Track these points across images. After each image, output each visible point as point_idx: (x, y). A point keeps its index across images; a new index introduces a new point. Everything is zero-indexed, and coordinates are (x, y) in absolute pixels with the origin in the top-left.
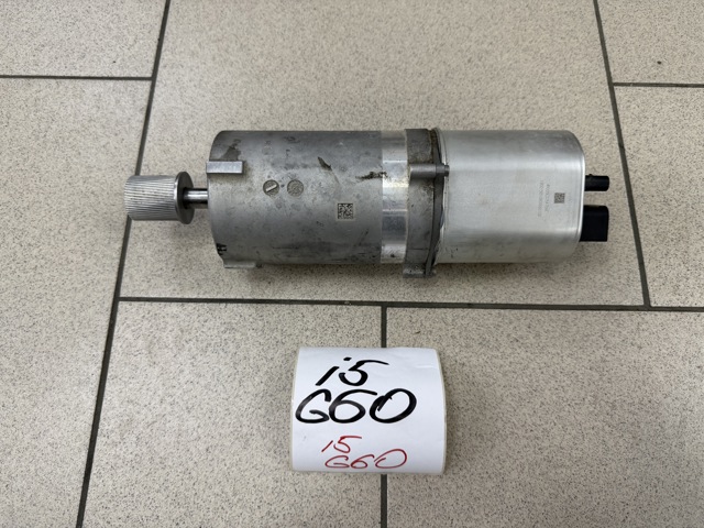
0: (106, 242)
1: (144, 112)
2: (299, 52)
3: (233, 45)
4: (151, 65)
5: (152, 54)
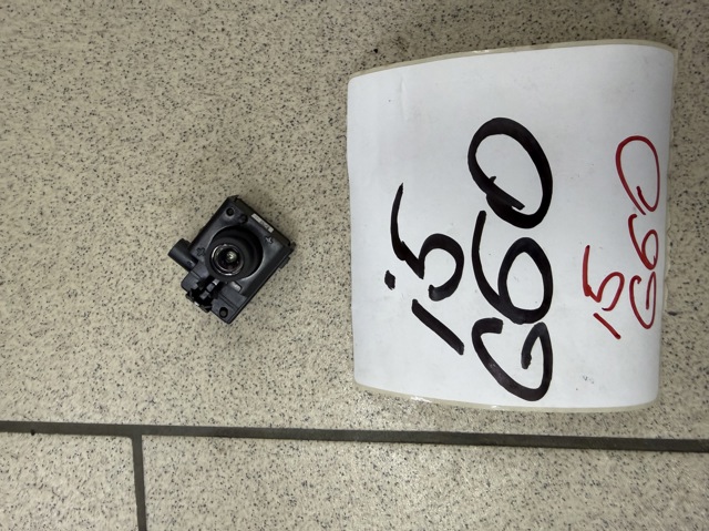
0: (596, 491)
1: (227, 442)
2: (37, 87)
3: (32, 253)
4: (101, 442)
5: (71, 443)
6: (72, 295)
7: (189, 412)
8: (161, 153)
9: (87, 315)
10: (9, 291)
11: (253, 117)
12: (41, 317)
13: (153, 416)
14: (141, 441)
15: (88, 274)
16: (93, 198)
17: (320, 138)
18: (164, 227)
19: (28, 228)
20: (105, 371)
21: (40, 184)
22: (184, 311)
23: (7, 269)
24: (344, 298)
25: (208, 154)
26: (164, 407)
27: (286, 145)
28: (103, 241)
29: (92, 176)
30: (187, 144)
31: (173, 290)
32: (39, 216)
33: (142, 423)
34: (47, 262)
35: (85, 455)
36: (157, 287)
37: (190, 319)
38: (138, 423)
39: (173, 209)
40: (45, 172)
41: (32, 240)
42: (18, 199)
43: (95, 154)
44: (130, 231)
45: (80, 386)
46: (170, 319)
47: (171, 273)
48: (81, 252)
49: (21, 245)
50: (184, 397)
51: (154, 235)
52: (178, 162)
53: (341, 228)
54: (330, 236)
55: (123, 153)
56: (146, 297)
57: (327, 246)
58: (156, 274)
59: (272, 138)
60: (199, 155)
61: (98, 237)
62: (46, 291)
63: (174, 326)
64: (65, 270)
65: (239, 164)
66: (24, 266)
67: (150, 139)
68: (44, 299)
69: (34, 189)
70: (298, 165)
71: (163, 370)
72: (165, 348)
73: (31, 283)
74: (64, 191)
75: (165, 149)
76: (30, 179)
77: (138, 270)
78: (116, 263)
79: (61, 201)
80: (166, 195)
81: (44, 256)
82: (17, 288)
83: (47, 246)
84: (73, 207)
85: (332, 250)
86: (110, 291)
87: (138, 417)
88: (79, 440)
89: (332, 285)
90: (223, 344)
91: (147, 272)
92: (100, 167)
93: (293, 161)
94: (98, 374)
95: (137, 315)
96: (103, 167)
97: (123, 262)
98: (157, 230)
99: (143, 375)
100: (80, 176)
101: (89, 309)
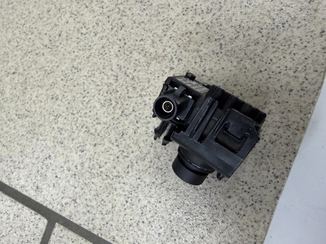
6: (55, 98)
7: (97, 222)
8: (161, 18)
9: (57, 116)
10: (16, 79)
11: (249, 10)
12: (27, 105)
13: (70, 212)
14: (54, 227)
15: (72, 88)
16: (98, 35)
17: (306, 44)
18: (140, 73)
19: (46, 42)
20: (52, 162)
21: (68, 15)
22: (128, 142)
23: (22, 64)
24: (272, 189)
25: (198, 30)
26: (81, 209)
27: (270, 41)
28: (92, 68)
29: (105, 20)
30: (185, 18)
31: (127, 122)
32: (57, 37)
33: (61, 213)
34: (48, 69)
35: (12, 216)
36: (116, 116)
37: (130, 150)
38: (57, 211)
39: (154, 62)
40: (75, 8)
41: (46, 51)
42: (49, 21)
43: (113, 6)
44: (115, 67)
45: (31, 164)
46: (115, 144)
47: (131, 109)
48: (74, 71)
49: (37, 52)
50: (100, 209)
51: (131, 76)
52: (172, 29)
53: (294, 126)
54: (281, 129)
55: (134, 11)
56: (104, 120)
57: (275, 138)
58: (119, 106)
59: (260, 32)
60: (191, 28)
61: (90, 64)
62: (39, 89)
63: (116, 150)
64: (58, 79)
65: (221, 44)
66: (33, 67)
67: (158, 6)
68: (35, 94)
69: (62, 17)
70: (274, 60)
71: (93, 180)
72: (102, 164)
73: (32, 80)
74: (81, 25)
75: (166, 16)
76: (64, 10)
77: (108, 98)
78: (94, 86)
79: (76, 30)
80: (152, 50)
81: (48, 64)
82: (22, 79)
83: (53, 58)
84: (83, 37)
85: (278, 142)
86: (81, 105)
87: (59, 207)
88: (13, 204)
89: (265, 173)
90: (148, 180)
91: (113, 102)
92: (113, 16)
93: (272, 56)
94: (46, 162)
95: (92, 131)
96: (115, 16)
97: (99, 88)
98: (134, 74)
99: (77, 177)
100: (97, 18)
101: (61, 113)
